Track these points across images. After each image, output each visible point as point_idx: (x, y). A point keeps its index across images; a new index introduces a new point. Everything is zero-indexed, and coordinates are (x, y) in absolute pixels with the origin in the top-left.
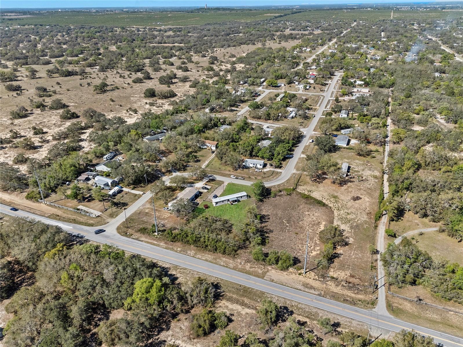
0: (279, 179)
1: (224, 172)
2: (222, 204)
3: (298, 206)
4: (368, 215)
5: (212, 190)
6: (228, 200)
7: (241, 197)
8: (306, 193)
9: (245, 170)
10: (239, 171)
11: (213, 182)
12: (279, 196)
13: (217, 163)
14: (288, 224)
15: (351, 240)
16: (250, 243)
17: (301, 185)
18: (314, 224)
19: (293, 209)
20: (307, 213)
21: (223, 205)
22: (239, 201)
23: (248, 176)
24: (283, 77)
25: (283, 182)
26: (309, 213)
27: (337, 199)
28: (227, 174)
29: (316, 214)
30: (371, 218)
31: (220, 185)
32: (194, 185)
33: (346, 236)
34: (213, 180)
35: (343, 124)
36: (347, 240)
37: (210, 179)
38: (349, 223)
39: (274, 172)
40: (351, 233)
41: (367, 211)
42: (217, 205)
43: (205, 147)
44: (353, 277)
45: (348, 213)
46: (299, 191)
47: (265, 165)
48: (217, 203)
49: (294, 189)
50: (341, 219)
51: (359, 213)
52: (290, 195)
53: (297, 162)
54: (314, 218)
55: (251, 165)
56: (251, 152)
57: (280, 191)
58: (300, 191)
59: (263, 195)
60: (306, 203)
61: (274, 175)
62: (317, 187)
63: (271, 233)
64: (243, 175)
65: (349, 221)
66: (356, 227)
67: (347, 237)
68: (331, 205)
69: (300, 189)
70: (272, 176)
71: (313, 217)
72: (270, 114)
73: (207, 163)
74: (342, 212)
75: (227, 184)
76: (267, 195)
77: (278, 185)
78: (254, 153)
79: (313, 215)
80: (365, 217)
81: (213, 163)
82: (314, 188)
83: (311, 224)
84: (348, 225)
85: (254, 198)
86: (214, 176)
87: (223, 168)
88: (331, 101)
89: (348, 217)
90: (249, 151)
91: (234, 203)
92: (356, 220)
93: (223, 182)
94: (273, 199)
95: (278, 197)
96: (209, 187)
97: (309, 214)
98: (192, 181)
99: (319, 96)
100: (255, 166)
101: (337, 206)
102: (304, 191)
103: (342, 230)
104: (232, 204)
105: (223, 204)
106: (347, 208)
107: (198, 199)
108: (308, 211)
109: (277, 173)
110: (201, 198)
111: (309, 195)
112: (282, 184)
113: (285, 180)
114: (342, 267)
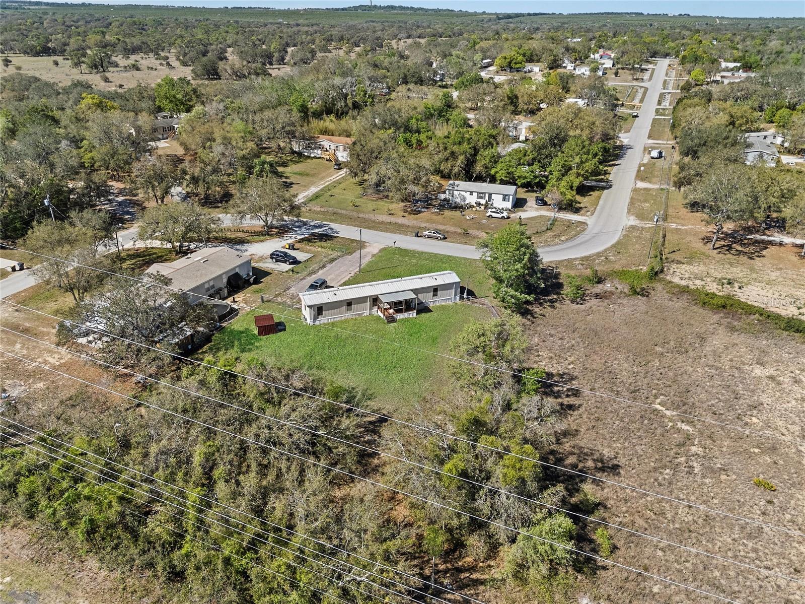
0: (579, 240)
1: (371, 216)
2: (343, 315)
3: (703, 339)
5: (315, 266)
6: (375, 300)
7: (435, 290)
8: (713, 288)
9: (447, 213)
10: (426, 214)
11: (324, 244)
12: (597, 296)
13: (351, 193)
14: (690, 422)
16: (494, 549)
17: (679, 262)
19: (681, 350)
21: (346, 321)
22: (423, 309)
23: (460, 231)
24: (535, 58)
25: (600, 249)
28: (383, 223)
31: (350, 253)
32: (246, 246)
34: (325, 237)
35: (742, 117)
37: (313, 234)
39: (555, 220)
42: (323, 320)
43: (318, 152)
46: (676, 280)
47: (519, 204)
48: (319, 310)
49: (655, 274)
52: (644, 293)
53: (632, 199)
55: (472, 199)
56: (468, 160)
57: (600, 281)
58: (684, 283)
59: (530, 289)
60: (733, 329)
61: (557, 230)
62: (752, 270)
63: (609, 481)
64: (442, 227)
69: (679, 275)
70: (550, 233)
72: (516, 97)
73: (313, 190)
75: (376, 251)
76: (545, 292)
77: (582, 259)
78: (478, 168)
81: (335, 191)
82: (737, 272)
85: (491, 302)
86: (333, 225)
87: (371, 205)
88: (668, 97)
90: (461, 158)
91: (400, 316)
93: (361, 245)
94: (575, 306)
95: (593, 303)
96: (300, 256)
98: (243, 235)
99: (633, 87)
100: (483, 202)
102: (698, 282)
104: (392, 320)
105: (349, 315)
107: (239, 297)
109: (570, 225)
110: (256, 292)
111: (729, 297)
112: (598, 255)
113: (609, 245)
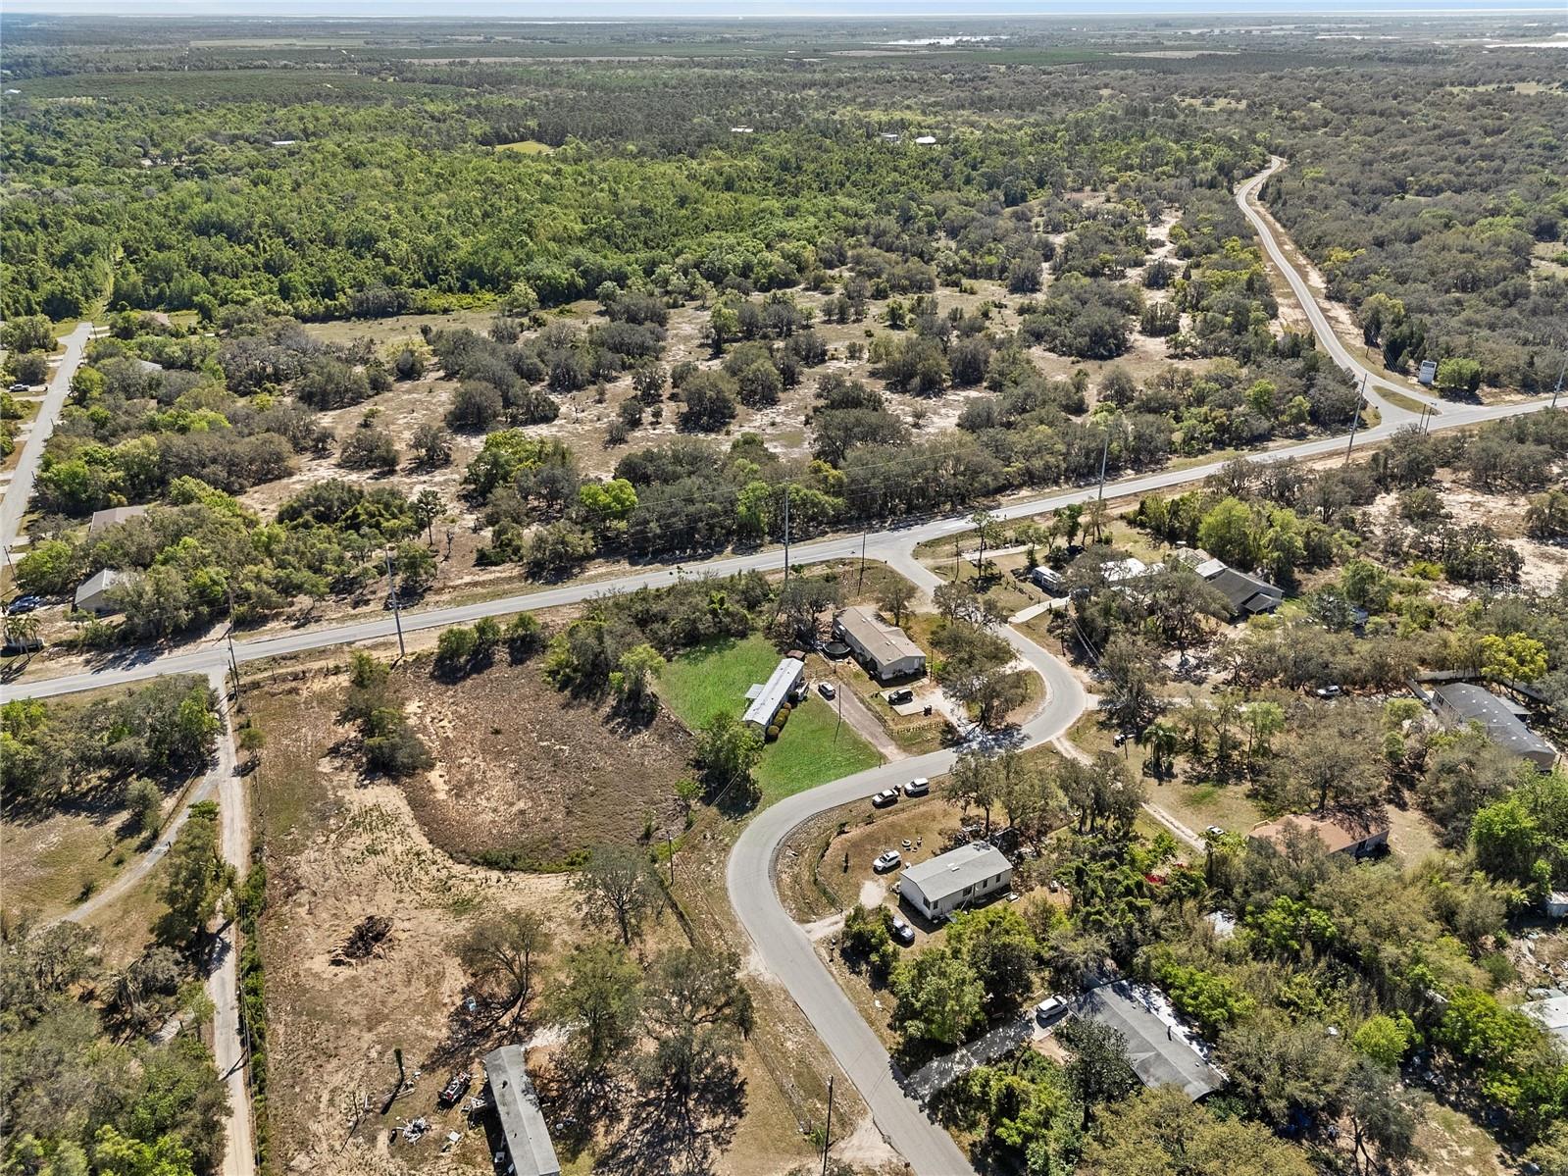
4: (296, 881)
15: (325, 766)
18: (470, 783)
20: (521, 805)
26: (515, 809)
27: (449, 899)
29: (489, 817)
30: (281, 875)
33: (346, 773)
36: (338, 763)
38: (353, 818)
40: (334, 788)
41: (303, 897)
44: (290, 692)
45: (376, 853)
50: (387, 820)
51: (334, 873)
54: (484, 803)
65: (356, 824)
66: (327, 811)
67: (342, 768)
68: (459, 869)
71: (493, 804)
74: (399, 849)
79: (495, 810)
80: (304, 869)
83: (477, 781)
84: (355, 810)
89: (366, 839)
92: (333, 837)
97: (512, 804)
101: (433, 869)
103: (366, 787)
106: (385, 871)
108: (522, 812)
114: (323, 699)
